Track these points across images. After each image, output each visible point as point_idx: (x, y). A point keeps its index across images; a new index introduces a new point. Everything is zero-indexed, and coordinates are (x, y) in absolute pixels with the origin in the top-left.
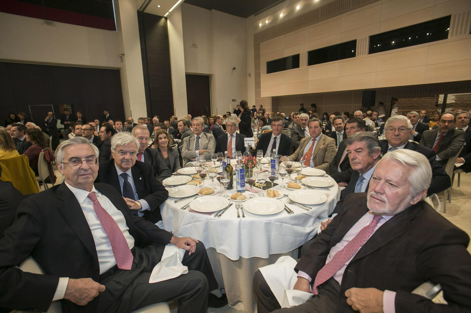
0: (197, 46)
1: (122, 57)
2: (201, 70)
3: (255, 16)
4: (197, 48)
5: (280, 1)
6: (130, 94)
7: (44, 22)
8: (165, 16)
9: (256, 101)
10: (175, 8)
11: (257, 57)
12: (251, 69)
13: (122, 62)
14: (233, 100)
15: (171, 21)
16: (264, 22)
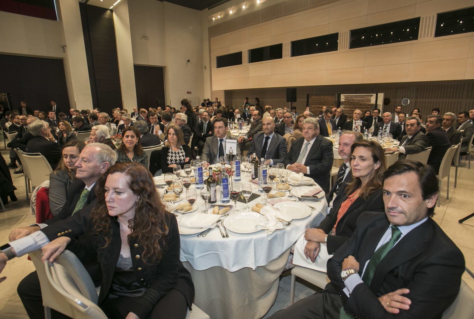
0: (147, 37)
1: (64, 47)
2: (153, 61)
3: (209, 9)
4: (148, 40)
5: (224, 1)
6: (73, 85)
8: (111, 8)
10: (118, 3)
12: (206, 62)
13: (65, 52)
14: (188, 93)
15: (117, 15)
16: (217, 17)
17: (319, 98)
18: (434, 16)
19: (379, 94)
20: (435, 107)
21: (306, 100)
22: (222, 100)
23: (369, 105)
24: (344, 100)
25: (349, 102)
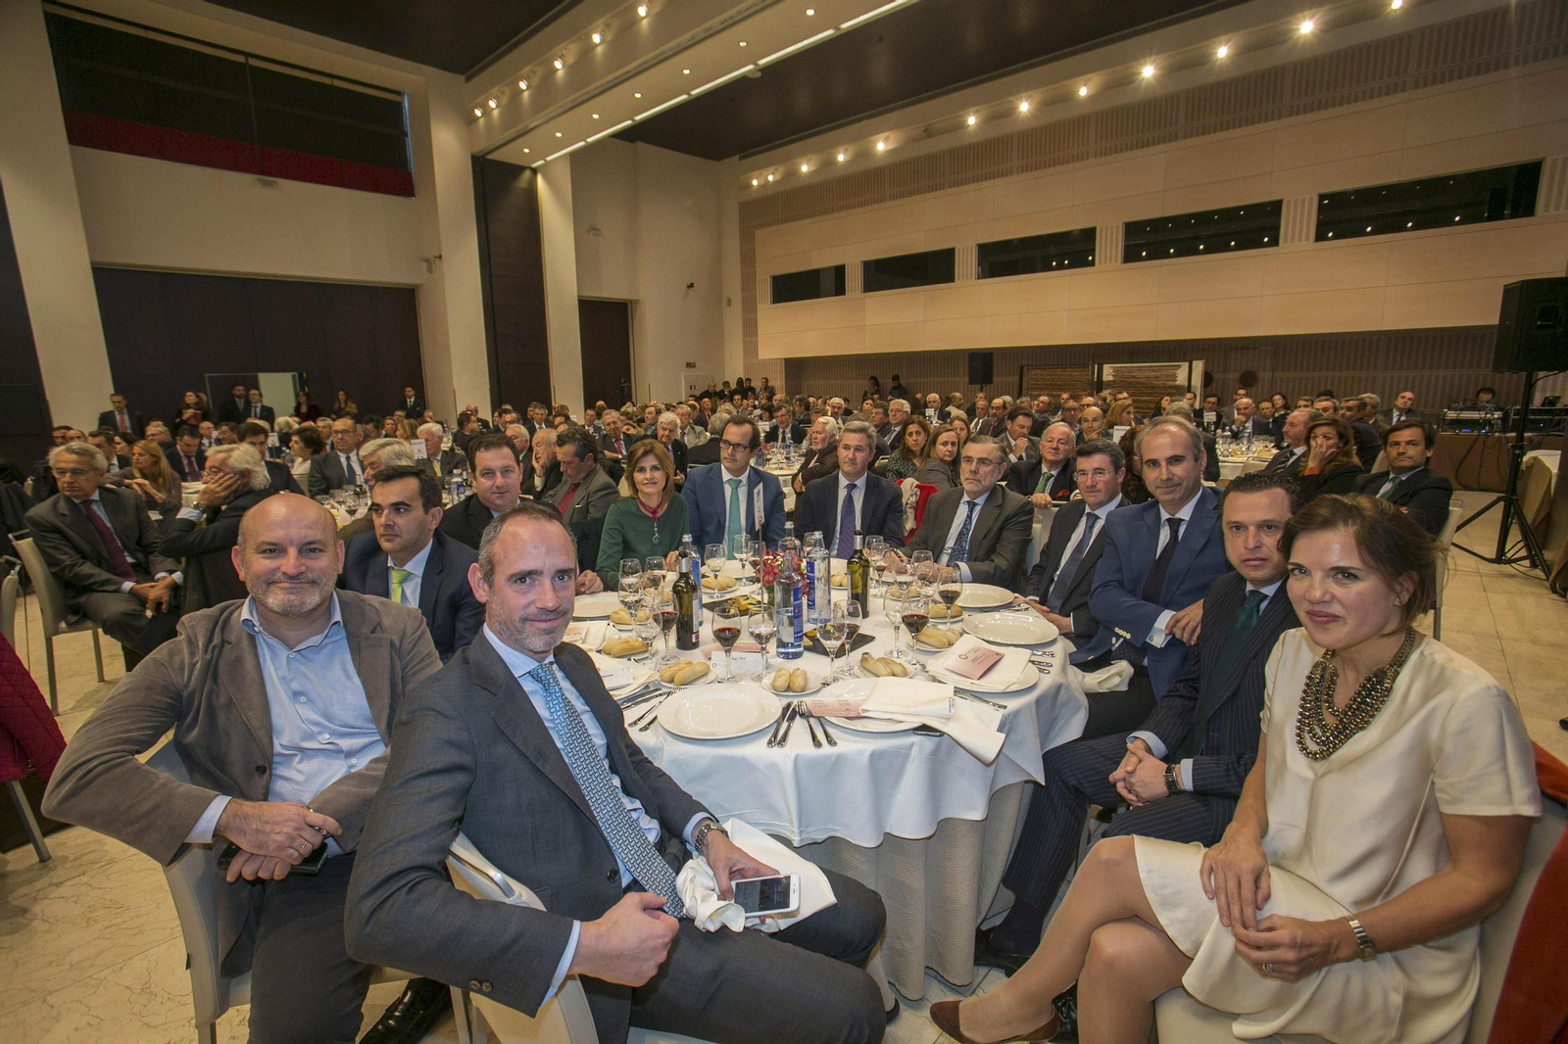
0: (600, 230)
2: (611, 290)
3: (741, 158)
4: (600, 235)
7: (258, 180)
8: (534, 166)
9: (746, 368)
11: (748, 259)
12: (733, 287)
14: (689, 365)
15: (546, 178)
16: (764, 178)
17: (1048, 375)
18: (1311, 199)
19: (1195, 363)
20: (1322, 389)
21: (1017, 378)
22: (778, 382)
23: (1171, 387)
24: (1111, 378)
25: (1123, 381)
